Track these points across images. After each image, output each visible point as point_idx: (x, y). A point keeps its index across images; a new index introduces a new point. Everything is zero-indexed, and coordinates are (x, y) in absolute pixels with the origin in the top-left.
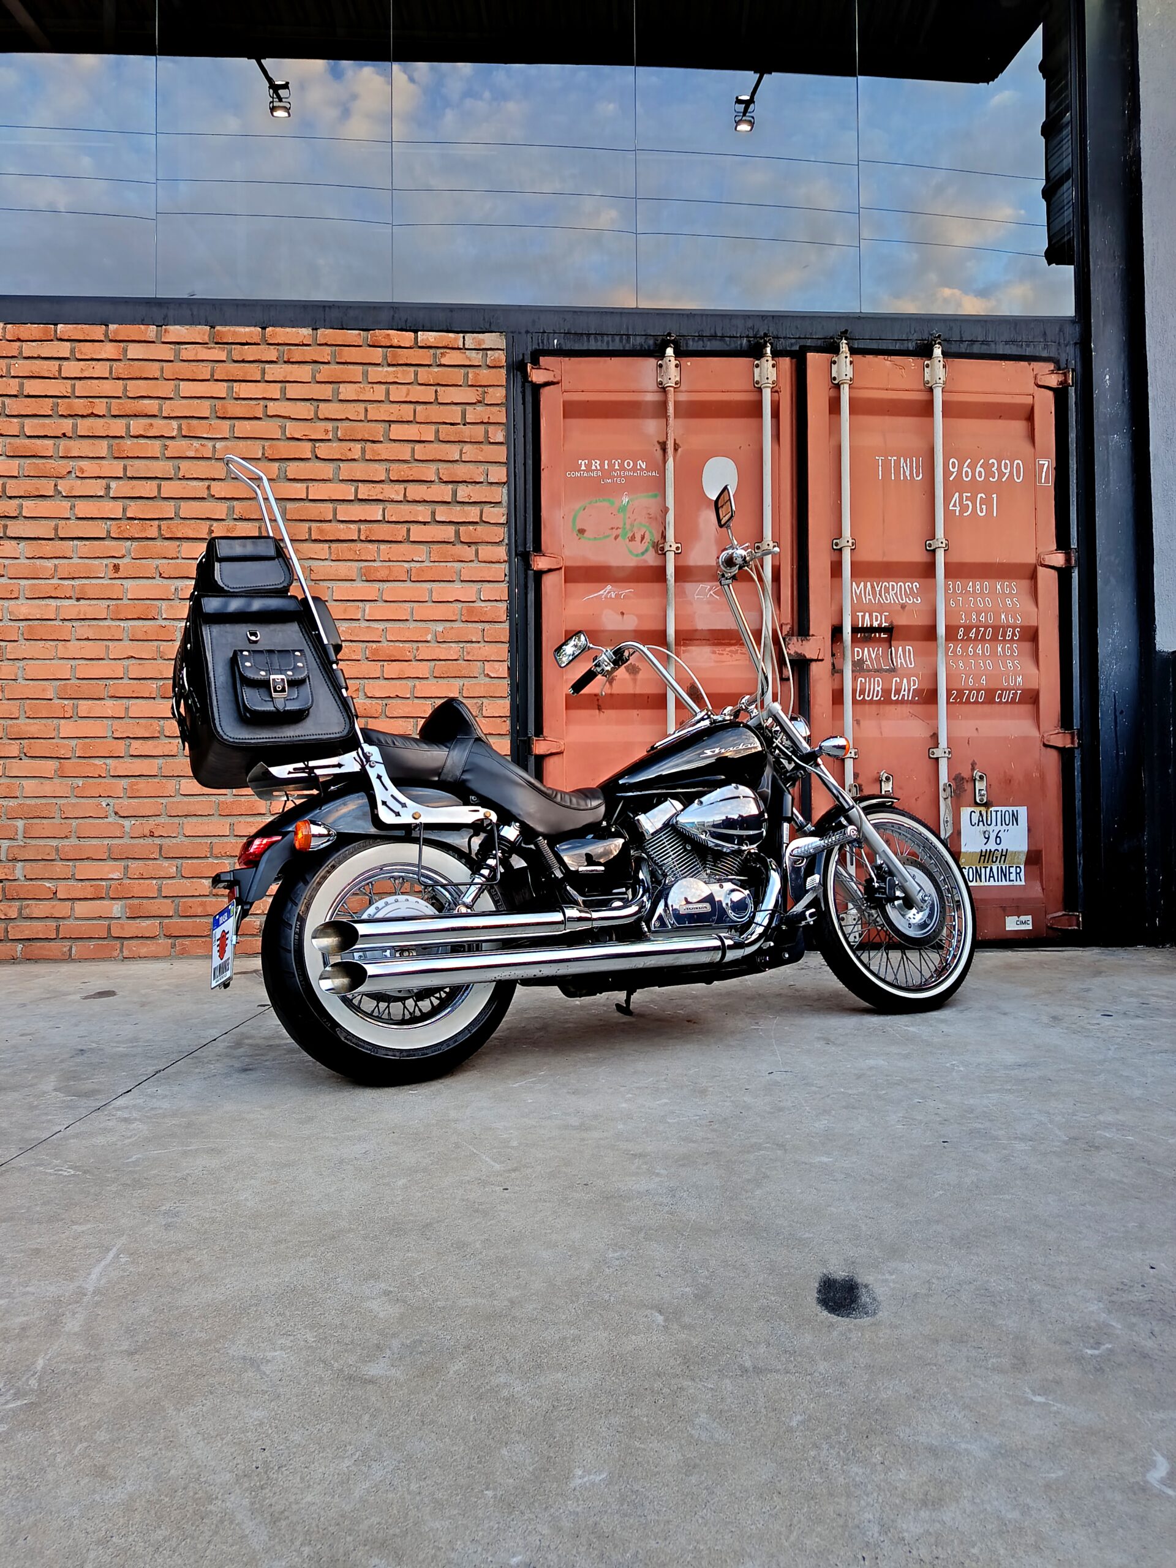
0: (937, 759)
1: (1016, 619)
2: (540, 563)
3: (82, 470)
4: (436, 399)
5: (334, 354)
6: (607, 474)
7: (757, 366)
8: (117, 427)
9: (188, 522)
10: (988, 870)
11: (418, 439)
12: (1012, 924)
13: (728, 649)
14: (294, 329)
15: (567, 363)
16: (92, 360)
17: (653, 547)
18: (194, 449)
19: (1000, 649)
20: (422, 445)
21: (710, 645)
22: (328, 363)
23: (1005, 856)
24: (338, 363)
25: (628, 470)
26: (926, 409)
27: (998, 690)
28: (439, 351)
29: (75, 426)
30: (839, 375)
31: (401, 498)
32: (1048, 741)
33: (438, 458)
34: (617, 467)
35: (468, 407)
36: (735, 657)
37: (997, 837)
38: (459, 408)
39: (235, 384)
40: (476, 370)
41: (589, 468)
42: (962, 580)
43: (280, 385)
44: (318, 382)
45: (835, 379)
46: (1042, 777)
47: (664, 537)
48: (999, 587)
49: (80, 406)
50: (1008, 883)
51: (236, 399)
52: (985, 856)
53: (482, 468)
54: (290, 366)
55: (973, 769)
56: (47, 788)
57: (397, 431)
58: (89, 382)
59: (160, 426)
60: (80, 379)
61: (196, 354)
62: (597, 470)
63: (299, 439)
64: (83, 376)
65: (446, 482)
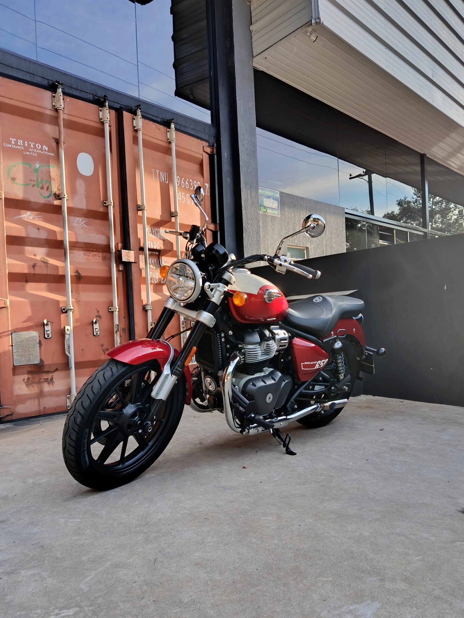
6: (27, 149)
7: (101, 111)
13: (92, 253)
21: (83, 250)
25: (39, 150)
26: (168, 151)
30: (137, 126)
34: (32, 146)
36: (95, 258)
41: (16, 143)
47: (59, 189)
62: (22, 146)
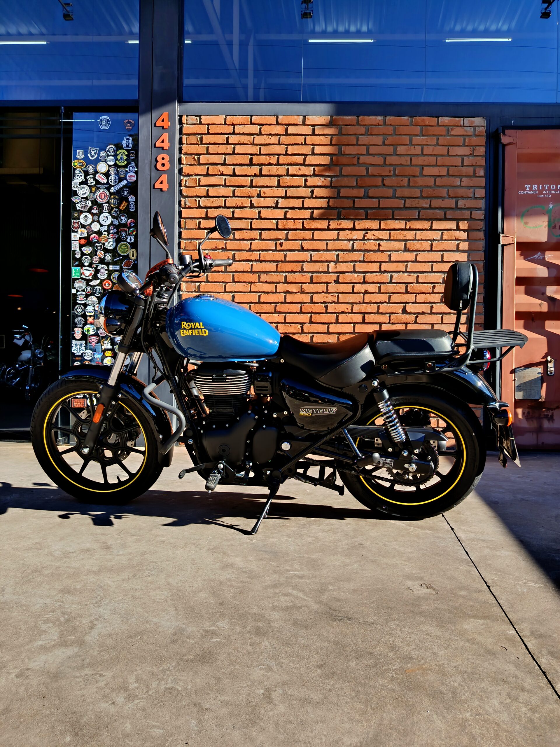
2: (504, 241)
3: (264, 193)
4: (448, 153)
5: (394, 130)
6: (540, 192)
8: (282, 170)
11: (438, 174)
14: (374, 117)
15: (521, 133)
16: (270, 134)
18: (321, 182)
20: (440, 178)
22: (391, 135)
24: (397, 135)
25: (553, 190)
28: (450, 128)
29: (261, 170)
31: (428, 206)
33: (448, 184)
34: (546, 188)
35: (466, 158)
38: (460, 158)
39: (343, 147)
40: (470, 138)
41: (531, 189)
43: (365, 147)
44: (386, 145)
49: (263, 159)
51: (343, 155)
53: (472, 190)
54: (372, 136)
57: (427, 171)
58: (269, 146)
59: (305, 170)
60: (264, 145)
61: (324, 131)
62: (535, 190)
63: (375, 176)
64: (265, 143)
65: (452, 198)
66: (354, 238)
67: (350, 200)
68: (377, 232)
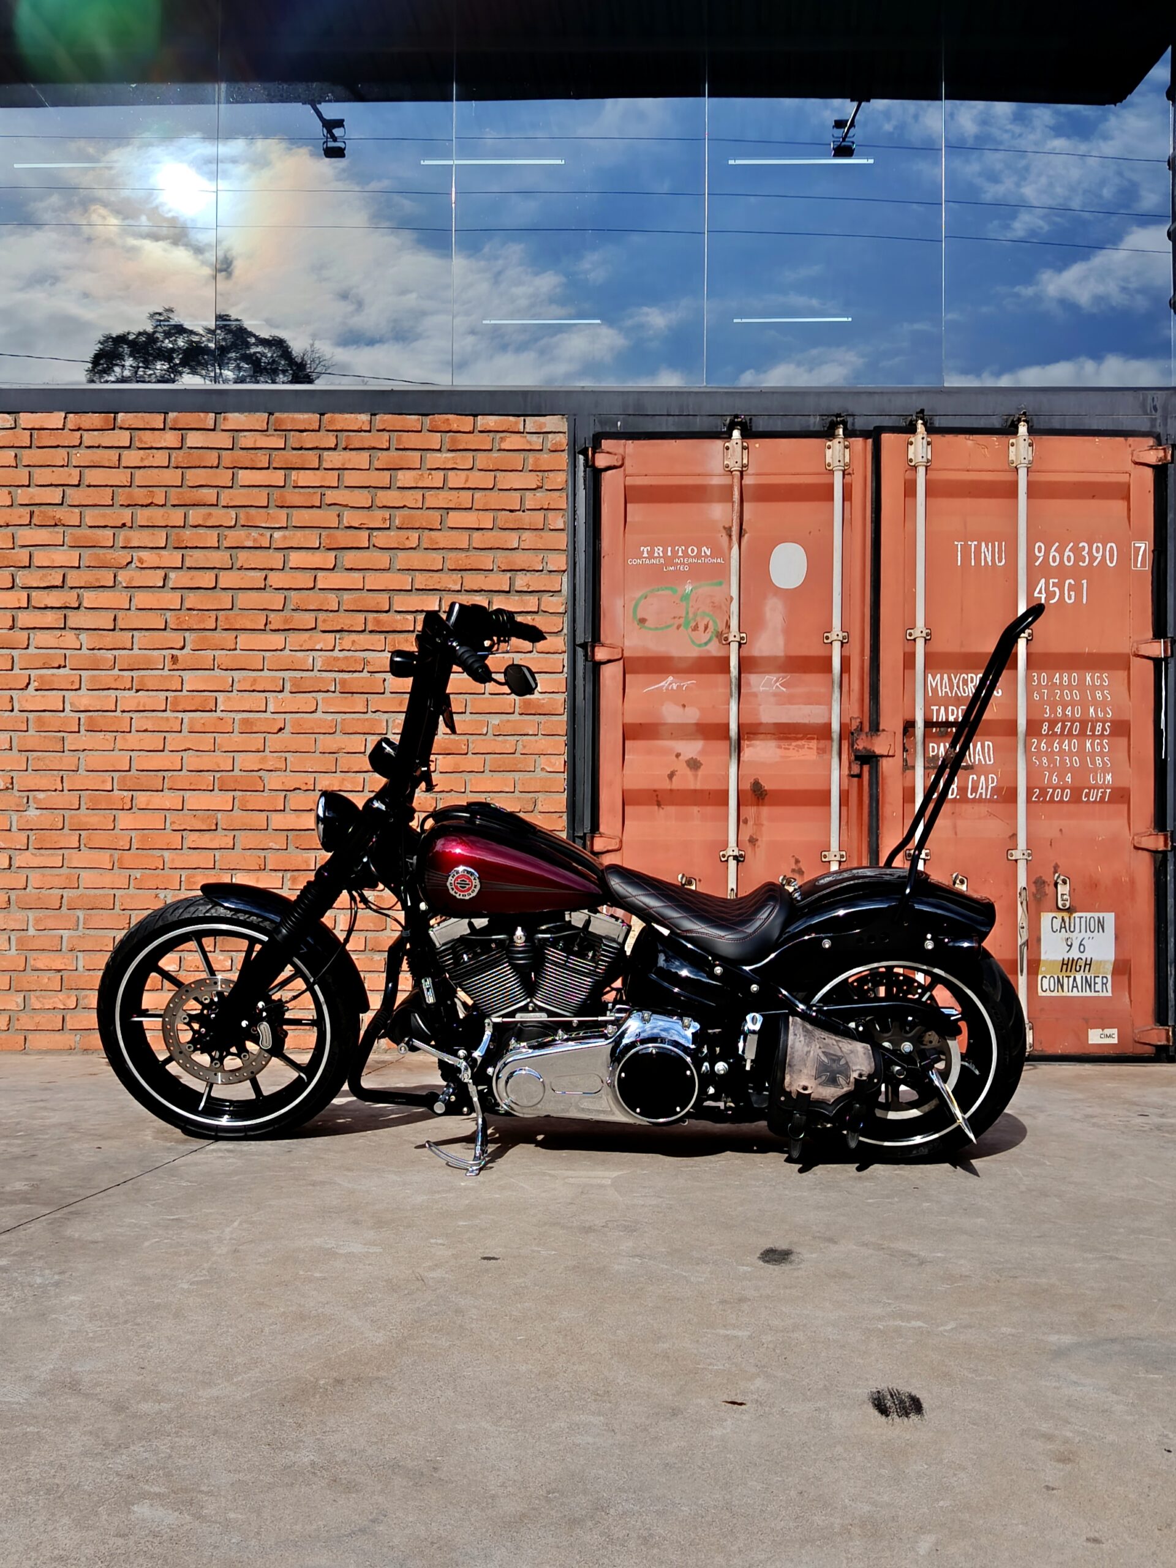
0: (1016, 861)
1: (1106, 713)
2: (601, 654)
3: (141, 561)
4: (495, 484)
5: (392, 440)
6: (669, 561)
7: (829, 448)
8: (176, 517)
9: (246, 612)
10: (1071, 979)
11: (476, 526)
12: (1096, 1037)
13: (794, 744)
14: (353, 415)
15: (631, 446)
16: (152, 448)
17: (717, 637)
18: (252, 538)
19: (1088, 745)
20: (480, 532)
21: (775, 739)
22: (388, 449)
23: (1090, 965)
24: (396, 449)
25: (692, 557)
26: (1011, 491)
27: (1085, 788)
28: (498, 436)
29: (134, 516)
30: (915, 457)
31: (458, 588)
32: (1138, 843)
33: (498, 546)
34: (680, 554)
35: (528, 493)
36: (802, 752)
37: (1081, 944)
38: (518, 494)
39: (294, 473)
40: (537, 454)
41: (651, 555)
42: (1048, 671)
43: (336, 473)
44: (377, 469)
45: (911, 461)
46: (1132, 882)
47: (728, 626)
48: (1088, 678)
49: (140, 496)
50: (1093, 994)
51: (294, 487)
52: (1067, 965)
53: (541, 556)
54: (348, 453)
55: (1055, 872)
56: (107, 879)
57: (454, 519)
58: (149, 471)
59: (218, 516)
60: (140, 467)
61: (255, 441)
63: (356, 528)
64: (143, 465)
65: (504, 571)
66: (317, 648)
67: (308, 575)
68: (362, 636)
